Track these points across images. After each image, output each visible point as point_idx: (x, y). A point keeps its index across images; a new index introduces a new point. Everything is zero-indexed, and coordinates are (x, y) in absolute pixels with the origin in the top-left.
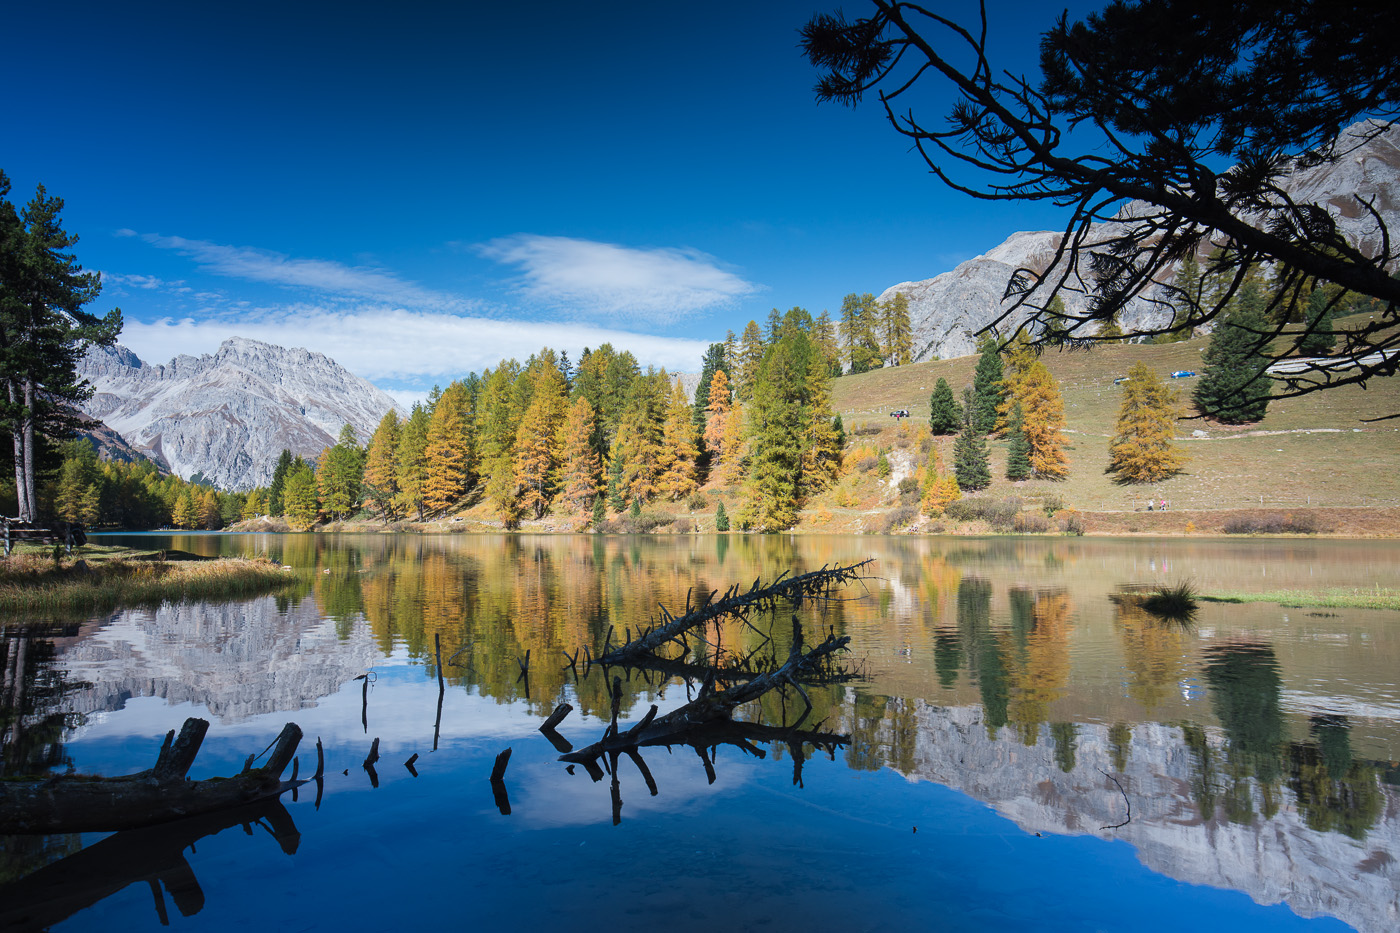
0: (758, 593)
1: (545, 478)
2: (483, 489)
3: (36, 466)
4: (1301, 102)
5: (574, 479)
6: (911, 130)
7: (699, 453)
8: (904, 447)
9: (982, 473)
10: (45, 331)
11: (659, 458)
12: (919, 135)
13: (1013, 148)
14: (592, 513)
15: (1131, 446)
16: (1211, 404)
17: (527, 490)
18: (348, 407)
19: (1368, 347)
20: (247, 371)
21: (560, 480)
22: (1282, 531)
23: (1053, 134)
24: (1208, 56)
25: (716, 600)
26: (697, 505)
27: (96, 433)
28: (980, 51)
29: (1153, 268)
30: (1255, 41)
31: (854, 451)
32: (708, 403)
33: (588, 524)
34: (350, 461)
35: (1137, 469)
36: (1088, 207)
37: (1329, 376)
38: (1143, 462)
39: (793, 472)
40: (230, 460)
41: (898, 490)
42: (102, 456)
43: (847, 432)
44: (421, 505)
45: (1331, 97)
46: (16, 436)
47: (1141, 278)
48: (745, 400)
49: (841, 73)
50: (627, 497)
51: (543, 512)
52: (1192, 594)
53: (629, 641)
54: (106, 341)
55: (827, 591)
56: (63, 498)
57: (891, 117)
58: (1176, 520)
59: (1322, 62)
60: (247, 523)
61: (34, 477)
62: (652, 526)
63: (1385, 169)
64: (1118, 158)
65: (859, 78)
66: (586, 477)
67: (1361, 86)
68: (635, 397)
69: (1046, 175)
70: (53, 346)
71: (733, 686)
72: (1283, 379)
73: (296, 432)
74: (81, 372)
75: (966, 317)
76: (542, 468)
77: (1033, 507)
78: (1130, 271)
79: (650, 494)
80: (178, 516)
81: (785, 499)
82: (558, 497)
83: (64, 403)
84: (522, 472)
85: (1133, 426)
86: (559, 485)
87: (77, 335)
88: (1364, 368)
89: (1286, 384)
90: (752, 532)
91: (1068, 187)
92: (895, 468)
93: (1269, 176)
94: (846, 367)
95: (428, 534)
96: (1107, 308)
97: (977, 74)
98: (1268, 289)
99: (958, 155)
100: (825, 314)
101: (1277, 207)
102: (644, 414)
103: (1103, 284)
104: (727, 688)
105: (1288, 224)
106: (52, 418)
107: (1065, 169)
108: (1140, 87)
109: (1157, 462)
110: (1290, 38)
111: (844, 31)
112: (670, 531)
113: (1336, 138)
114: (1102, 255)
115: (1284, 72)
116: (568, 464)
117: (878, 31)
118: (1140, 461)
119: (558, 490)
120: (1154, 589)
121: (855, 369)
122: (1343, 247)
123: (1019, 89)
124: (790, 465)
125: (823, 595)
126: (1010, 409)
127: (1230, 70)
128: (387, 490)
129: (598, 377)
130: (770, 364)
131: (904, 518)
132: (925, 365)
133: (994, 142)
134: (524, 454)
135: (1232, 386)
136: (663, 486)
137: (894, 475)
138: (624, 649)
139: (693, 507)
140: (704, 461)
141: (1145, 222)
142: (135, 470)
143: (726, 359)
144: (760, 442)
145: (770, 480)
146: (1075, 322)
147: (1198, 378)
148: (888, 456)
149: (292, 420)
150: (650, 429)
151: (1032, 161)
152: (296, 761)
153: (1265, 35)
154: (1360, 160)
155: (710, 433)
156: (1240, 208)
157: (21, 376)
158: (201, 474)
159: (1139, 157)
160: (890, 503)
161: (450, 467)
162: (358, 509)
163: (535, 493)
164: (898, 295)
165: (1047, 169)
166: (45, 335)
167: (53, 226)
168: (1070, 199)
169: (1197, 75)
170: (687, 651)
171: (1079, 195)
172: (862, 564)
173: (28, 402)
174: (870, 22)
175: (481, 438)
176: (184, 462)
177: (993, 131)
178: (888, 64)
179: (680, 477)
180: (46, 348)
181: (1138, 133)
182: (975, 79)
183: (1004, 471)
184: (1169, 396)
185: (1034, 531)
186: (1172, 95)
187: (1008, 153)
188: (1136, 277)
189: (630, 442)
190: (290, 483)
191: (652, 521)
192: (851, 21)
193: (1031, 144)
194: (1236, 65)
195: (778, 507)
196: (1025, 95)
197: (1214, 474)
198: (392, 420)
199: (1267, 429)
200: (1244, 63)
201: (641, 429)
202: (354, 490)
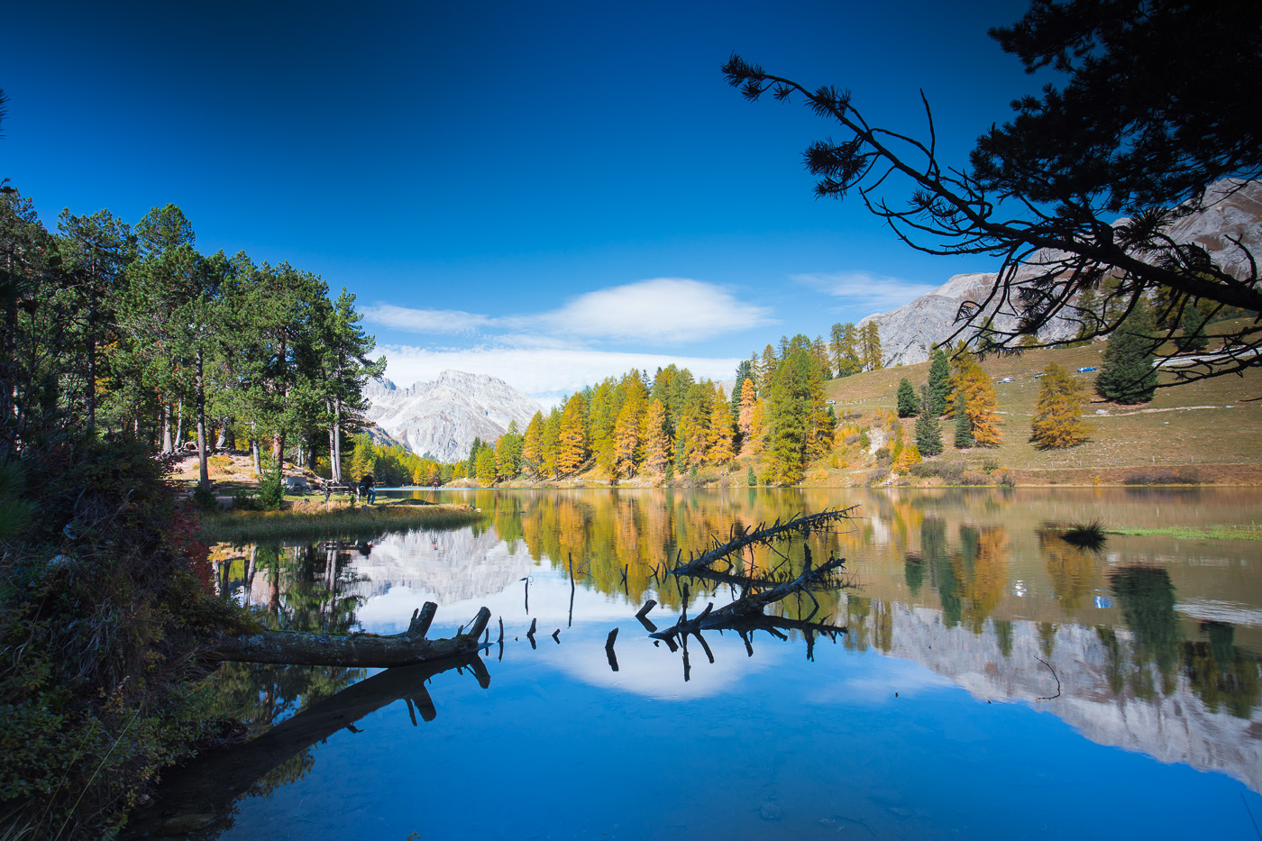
0: (779, 528)
1: (634, 452)
2: (595, 460)
3: (341, 449)
4: (1173, 171)
5: (654, 454)
6: (884, 212)
7: (735, 434)
8: (878, 426)
9: (936, 444)
10: (346, 371)
11: (708, 438)
12: (889, 215)
13: (957, 219)
14: (665, 475)
15: (1049, 422)
16: (1111, 390)
17: (623, 460)
18: (513, 410)
19: (1244, 346)
20: (454, 390)
21: (644, 453)
22: (1172, 483)
23: (987, 208)
24: (1097, 145)
25: (749, 533)
26: (736, 468)
27: (372, 429)
28: (931, 156)
29: (1067, 295)
30: (1133, 131)
31: (842, 431)
32: (740, 400)
33: (662, 482)
34: (514, 444)
35: (1054, 439)
36: (1015, 256)
37: (1211, 368)
38: (1058, 433)
39: (798, 446)
40: (445, 444)
41: (875, 456)
42: (375, 443)
43: (837, 417)
44: (557, 471)
45: (1198, 166)
46: (331, 432)
47: (1056, 303)
48: (765, 397)
49: (832, 178)
50: (688, 464)
51: (634, 474)
52: (1102, 529)
53: (692, 560)
54: (377, 375)
55: (827, 527)
56: (354, 468)
57: (868, 204)
58: (1086, 474)
59: (1188, 141)
60: (455, 482)
61: (340, 456)
62: (704, 483)
63: (1240, 214)
64: (1037, 221)
65: (844, 181)
66: (660, 451)
67: (1223, 156)
68: (691, 398)
69: (982, 235)
70: (350, 379)
71: (762, 591)
72: (1173, 372)
73: (482, 426)
74: (365, 393)
75: (921, 335)
76: (632, 446)
77: (976, 467)
78: (1049, 299)
79: (703, 461)
80: (416, 479)
81: (795, 464)
82: (644, 463)
83: (356, 412)
84: (621, 449)
85: (1050, 408)
86: (644, 456)
87: (362, 373)
88: (1239, 361)
89: (1176, 376)
90: (772, 486)
91: (1001, 243)
92: (873, 441)
93: (1157, 226)
94: (835, 373)
95: (561, 489)
96: (1031, 326)
97: (929, 171)
98: (1151, 305)
99: (917, 226)
100: (819, 338)
101: (1162, 247)
102: (697, 409)
103: (1029, 309)
104: (759, 592)
105: (1173, 259)
106: (349, 421)
107: (996, 231)
108: (1046, 169)
109: (1068, 433)
110: (1161, 127)
111: (832, 151)
112: (717, 485)
113: (1203, 194)
114: (1027, 289)
115: (1158, 152)
116: (649, 443)
117: (857, 148)
118: (1056, 433)
119: (643, 460)
120: (1071, 526)
121: (841, 374)
122: (1218, 274)
123: (960, 179)
124: (797, 440)
125: (824, 529)
126: (956, 398)
127: (1115, 153)
128: (537, 461)
129: (667, 386)
130: (783, 372)
131: (880, 477)
132: (892, 369)
133: (943, 216)
134: (621, 436)
135: (1126, 377)
136: (710, 456)
137: (872, 446)
138: (689, 565)
139: (731, 470)
140: (738, 439)
141: (1060, 264)
142: (392, 451)
143: (752, 371)
144: (776, 426)
145: (784, 451)
146: (1009, 336)
147: (1098, 371)
148: (867, 433)
149: (480, 419)
150: (702, 418)
151: (972, 227)
152: (487, 630)
153: (1140, 127)
154: (1220, 208)
155: (743, 420)
156: (1134, 249)
157: (333, 397)
158: (429, 453)
159: (1054, 219)
160: (870, 466)
161: (575, 446)
162: (520, 473)
163: (628, 461)
164: (871, 323)
165: (983, 231)
166: (345, 373)
167: (350, 310)
168: (1003, 251)
169: (1089, 158)
170: (731, 566)
171: (1009, 248)
172: (852, 508)
173: (337, 413)
174: (851, 143)
175: (594, 426)
176: (419, 445)
177: (942, 208)
178: (865, 169)
179: (722, 450)
180: (347, 381)
181: (1046, 202)
182: (927, 174)
183: (953, 442)
184: (1076, 386)
185: (977, 484)
186: (1070, 174)
187: (954, 222)
188: (1053, 302)
189: (689, 428)
190: (479, 457)
191: (704, 480)
192: (838, 144)
193: (971, 215)
194: (1118, 149)
195: (790, 469)
196: (966, 183)
197: (1115, 442)
198: (538, 416)
199: (1156, 408)
200: (1126, 146)
201: (696, 419)
202: (516, 461)
